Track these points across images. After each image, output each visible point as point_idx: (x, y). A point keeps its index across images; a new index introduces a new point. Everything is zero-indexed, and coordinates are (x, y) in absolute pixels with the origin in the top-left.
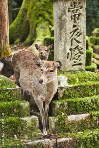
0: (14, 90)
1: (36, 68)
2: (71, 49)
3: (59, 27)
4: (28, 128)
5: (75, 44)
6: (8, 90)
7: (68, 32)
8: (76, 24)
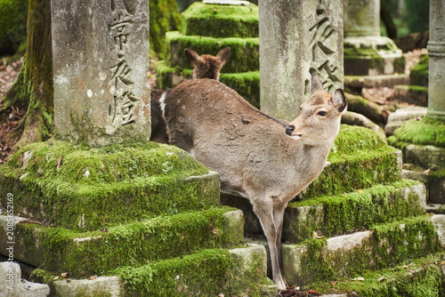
0: (206, 180)
1: (248, 123)
2: (312, 71)
3: (278, 14)
4: (247, 273)
5: (322, 57)
6: (193, 180)
7: (306, 27)
8: (322, 7)
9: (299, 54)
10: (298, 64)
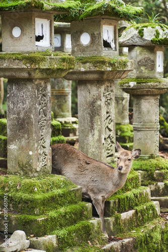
0: (78, 190)
1: (89, 164)
2: (105, 139)
3: (89, 114)
4: (96, 231)
5: (108, 133)
6: (73, 190)
7: (103, 119)
8: (108, 111)
9: (100, 132)
10: (100, 136)
